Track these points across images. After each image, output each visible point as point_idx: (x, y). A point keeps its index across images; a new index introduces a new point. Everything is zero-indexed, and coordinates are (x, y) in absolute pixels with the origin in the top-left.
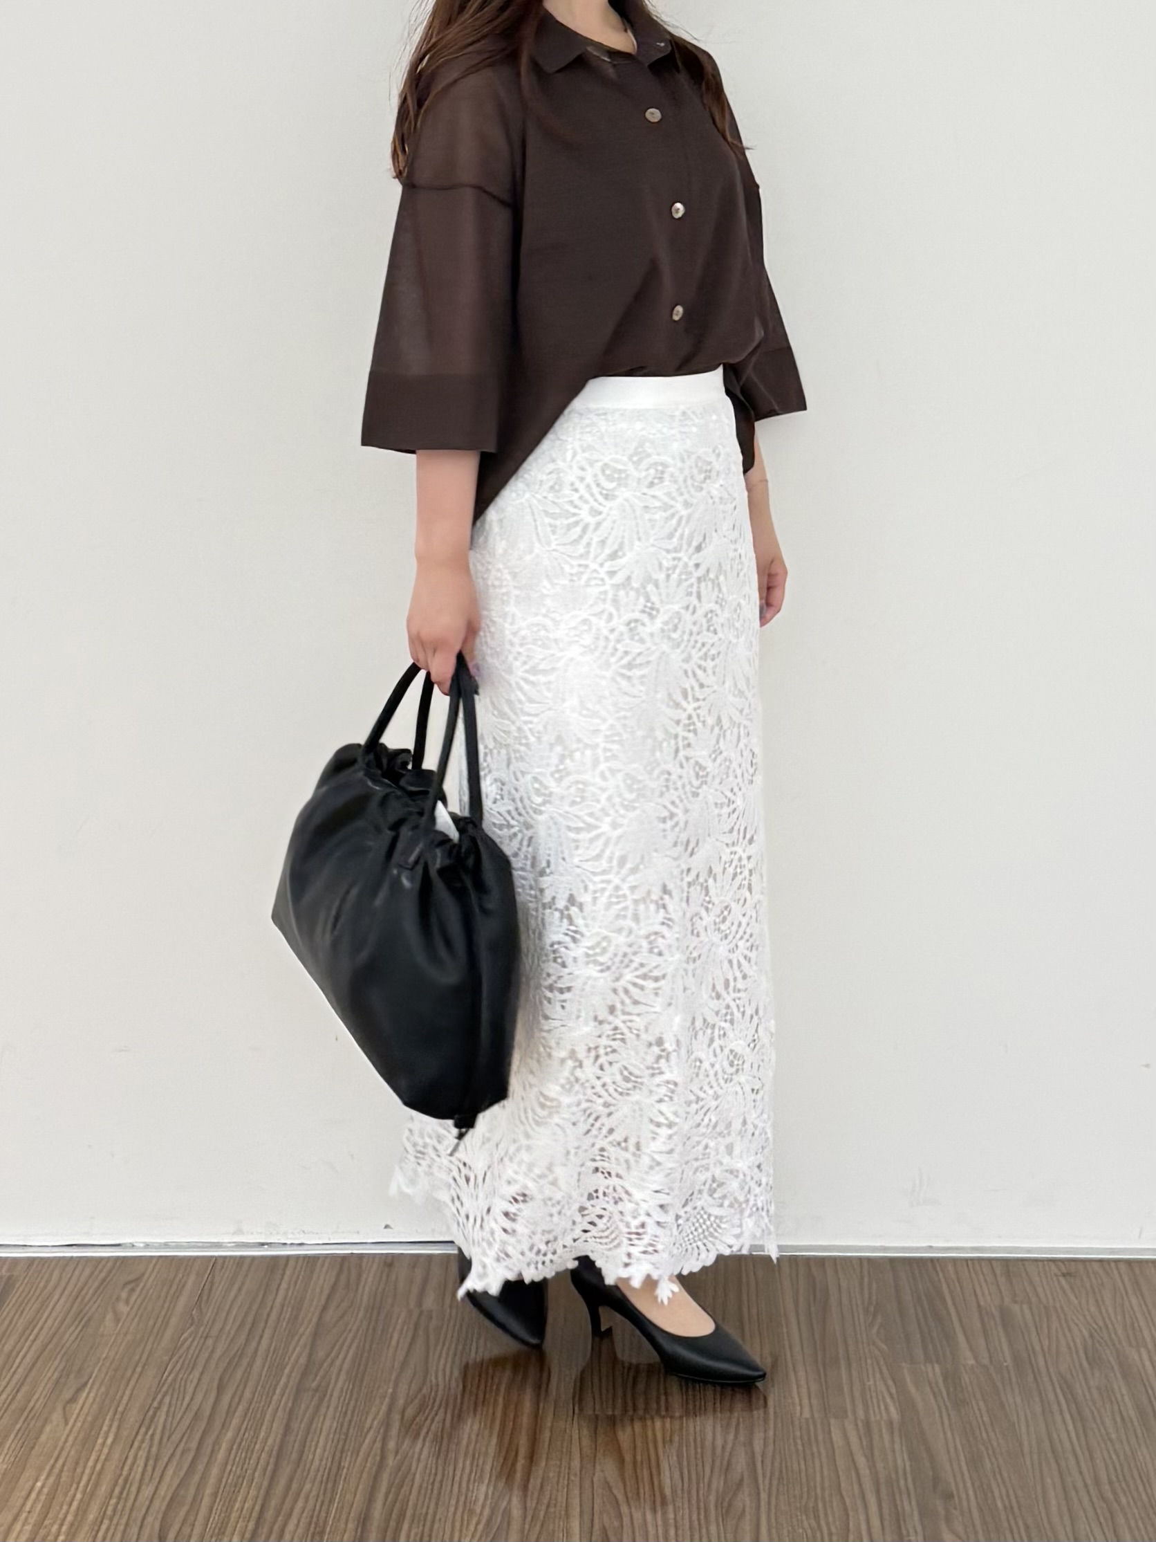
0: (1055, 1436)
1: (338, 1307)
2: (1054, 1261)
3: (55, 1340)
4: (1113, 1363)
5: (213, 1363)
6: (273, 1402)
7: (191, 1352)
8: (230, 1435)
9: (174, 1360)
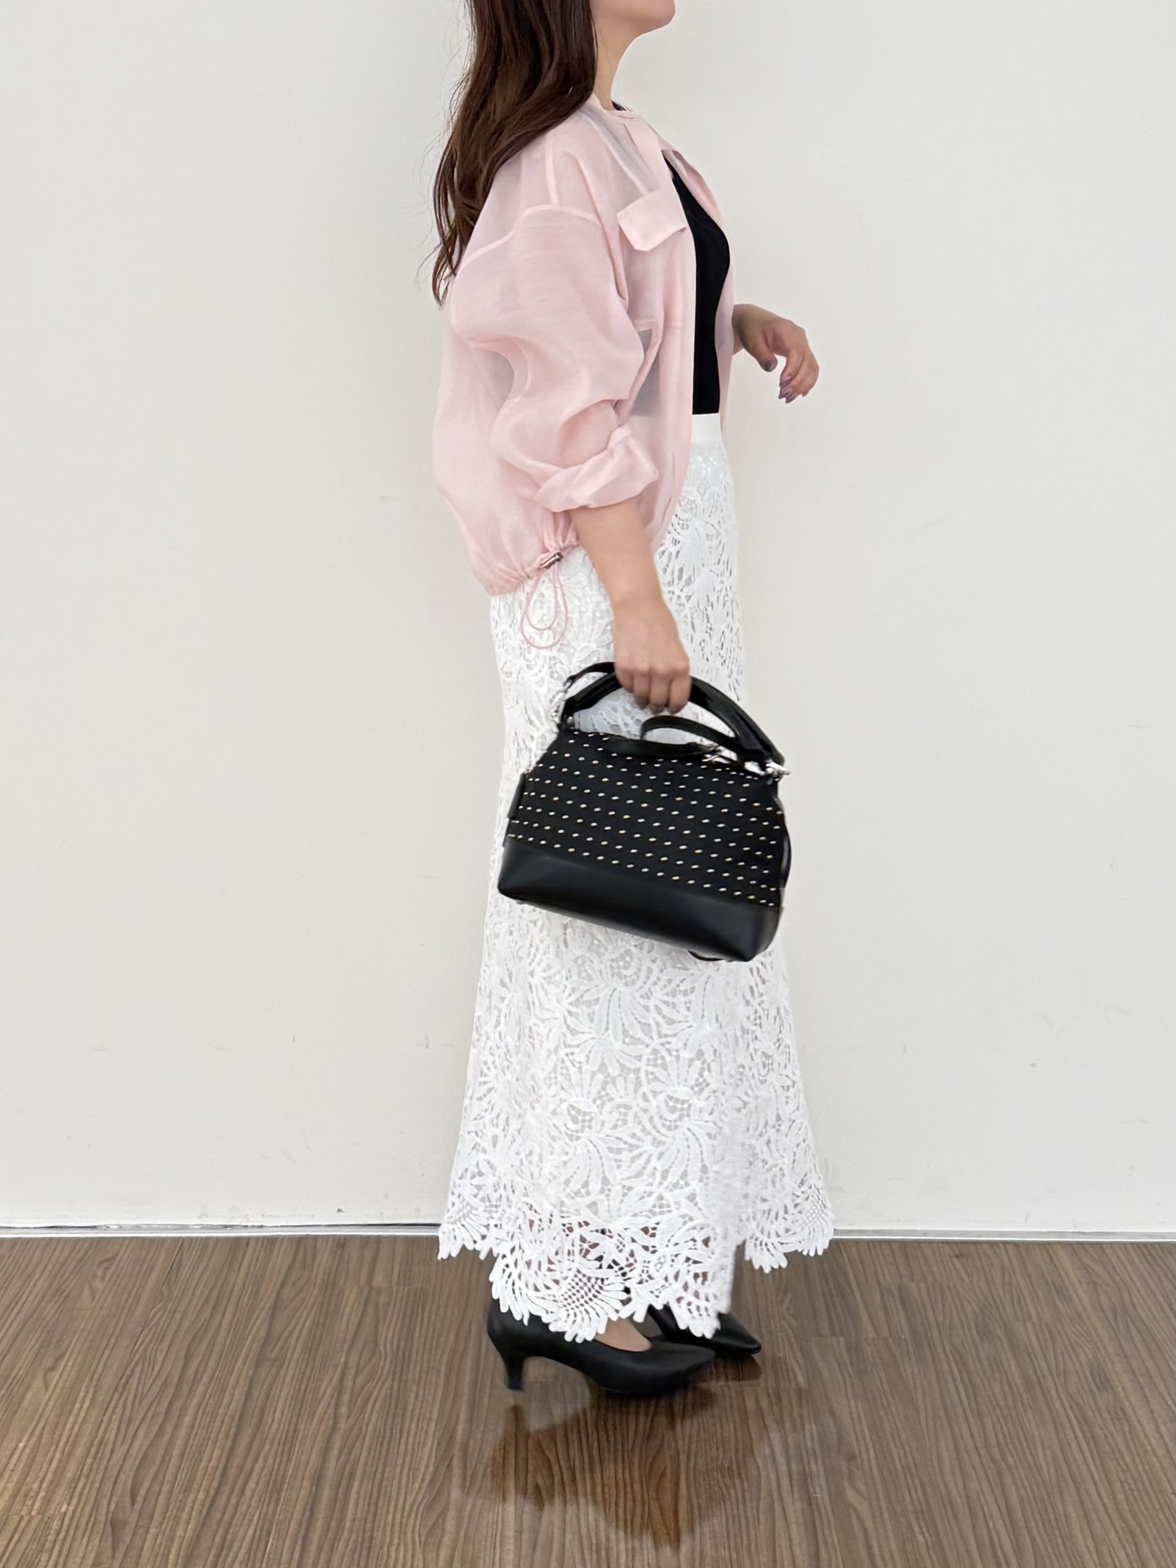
0: (948, 1402)
1: (293, 1285)
2: (947, 1242)
3: (37, 1313)
4: (1002, 1337)
5: (181, 1335)
6: (236, 1369)
7: (161, 1324)
8: (195, 1401)
9: (145, 1332)
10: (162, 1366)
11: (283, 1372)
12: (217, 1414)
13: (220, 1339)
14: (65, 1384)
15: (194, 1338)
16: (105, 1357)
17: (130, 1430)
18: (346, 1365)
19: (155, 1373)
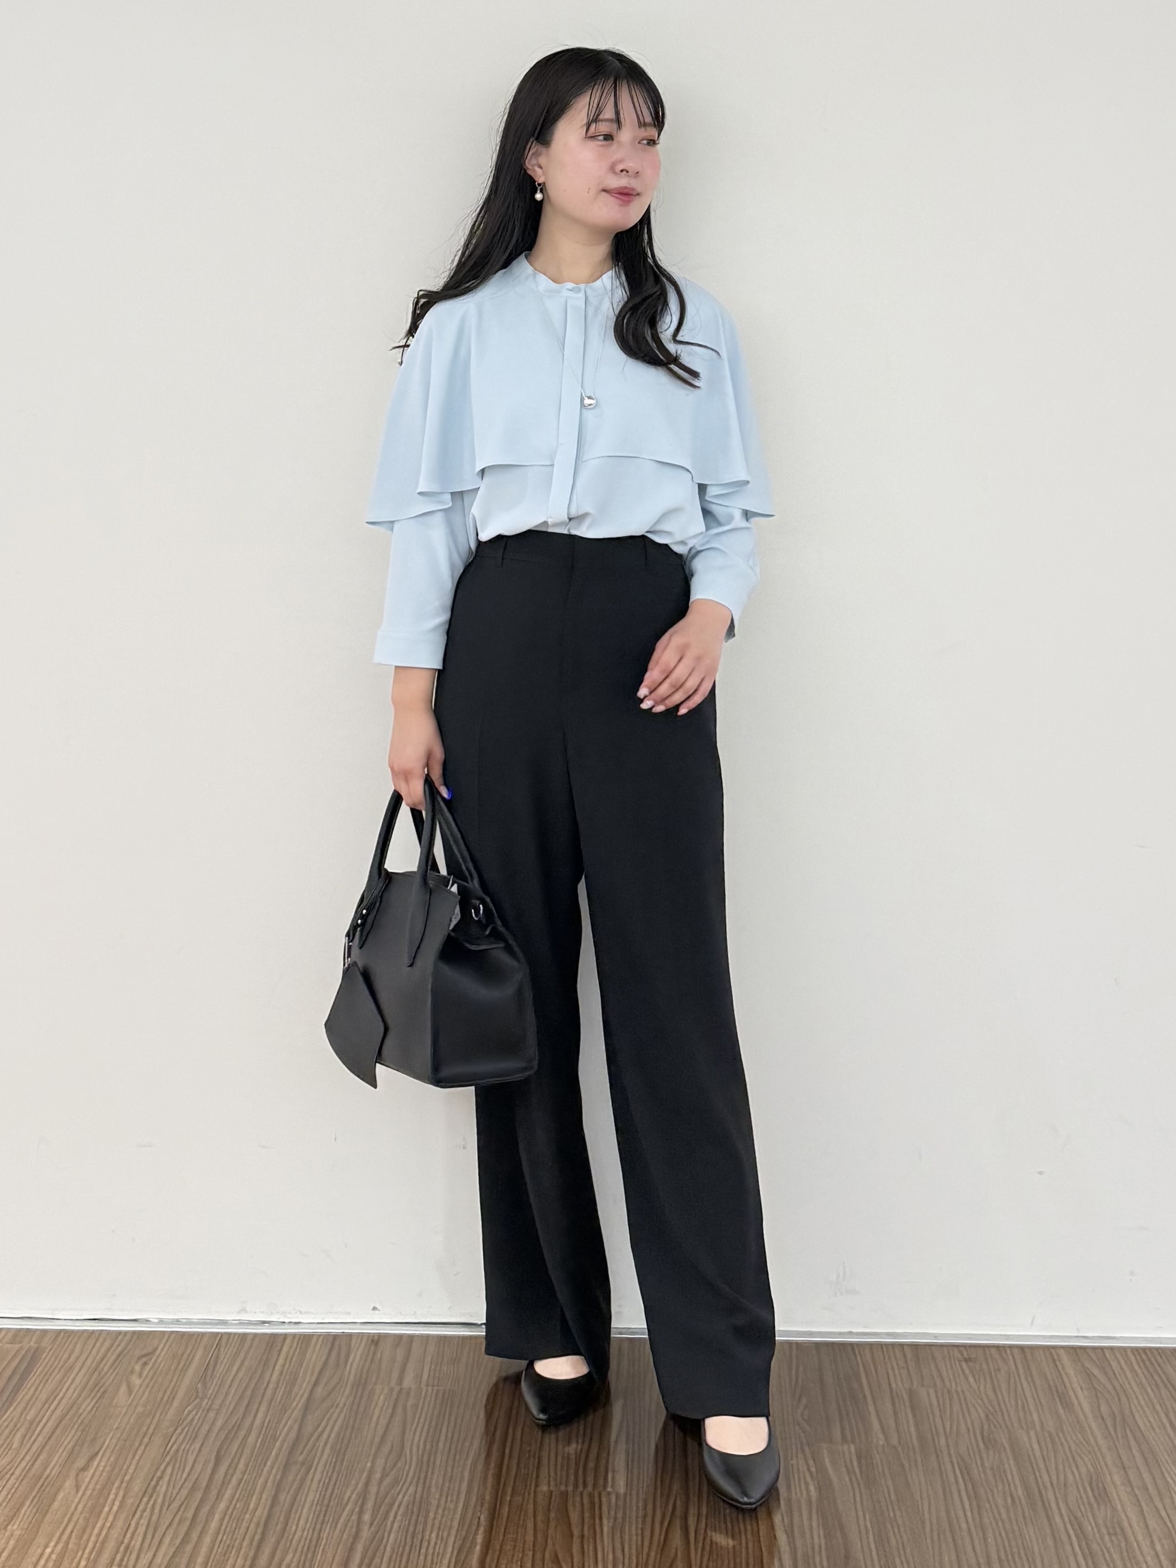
1: (326, 1383)
2: (957, 1346)
5: (212, 1436)
6: (265, 1472)
7: (194, 1424)
8: (222, 1506)
9: (177, 1432)
10: (191, 1470)
11: (310, 1476)
12: (243, 1519)
13: (251, 1439)
14: (96, 1484)
15: (226, 1438)
16: (137, 1457)
17: (157, 1535)
18: (371, 1471)
19: (185, 1475)
